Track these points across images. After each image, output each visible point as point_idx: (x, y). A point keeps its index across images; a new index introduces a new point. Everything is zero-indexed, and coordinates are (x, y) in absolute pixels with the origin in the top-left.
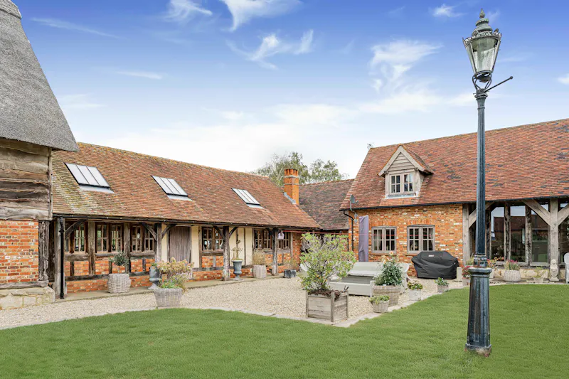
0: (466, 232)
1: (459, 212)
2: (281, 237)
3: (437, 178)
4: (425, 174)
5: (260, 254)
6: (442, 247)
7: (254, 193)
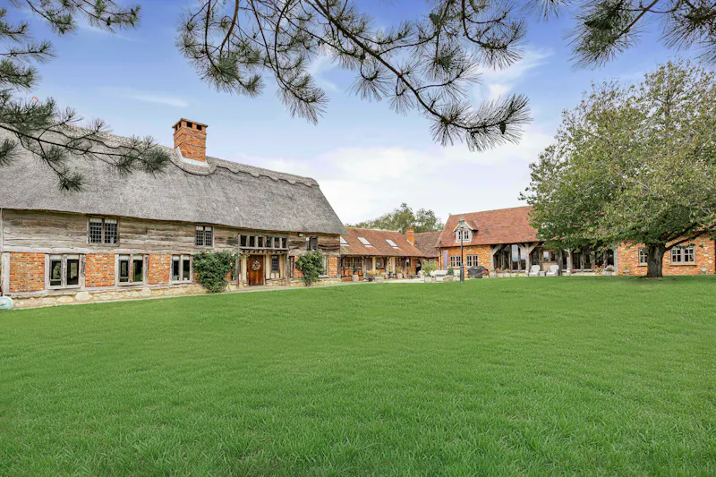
0: (492, 258)
1: (489, 248)
2: (408, 261)
3: (480, 233)
4: (475, 231)
5: (399, 269)
6: (482, 264)
7: (393, 241)
